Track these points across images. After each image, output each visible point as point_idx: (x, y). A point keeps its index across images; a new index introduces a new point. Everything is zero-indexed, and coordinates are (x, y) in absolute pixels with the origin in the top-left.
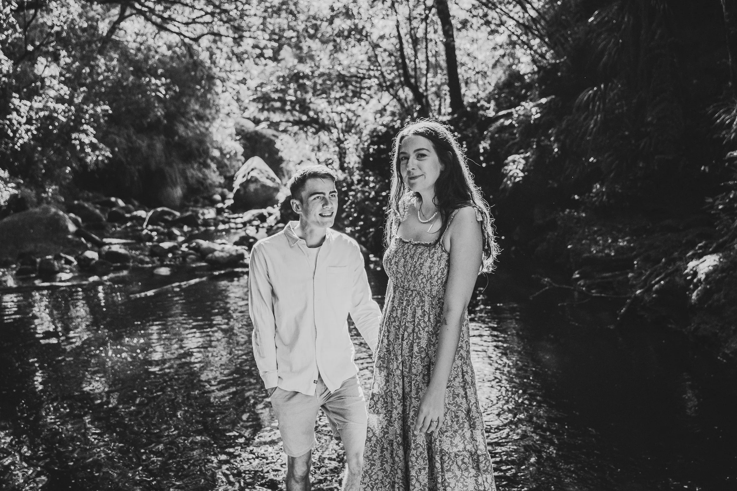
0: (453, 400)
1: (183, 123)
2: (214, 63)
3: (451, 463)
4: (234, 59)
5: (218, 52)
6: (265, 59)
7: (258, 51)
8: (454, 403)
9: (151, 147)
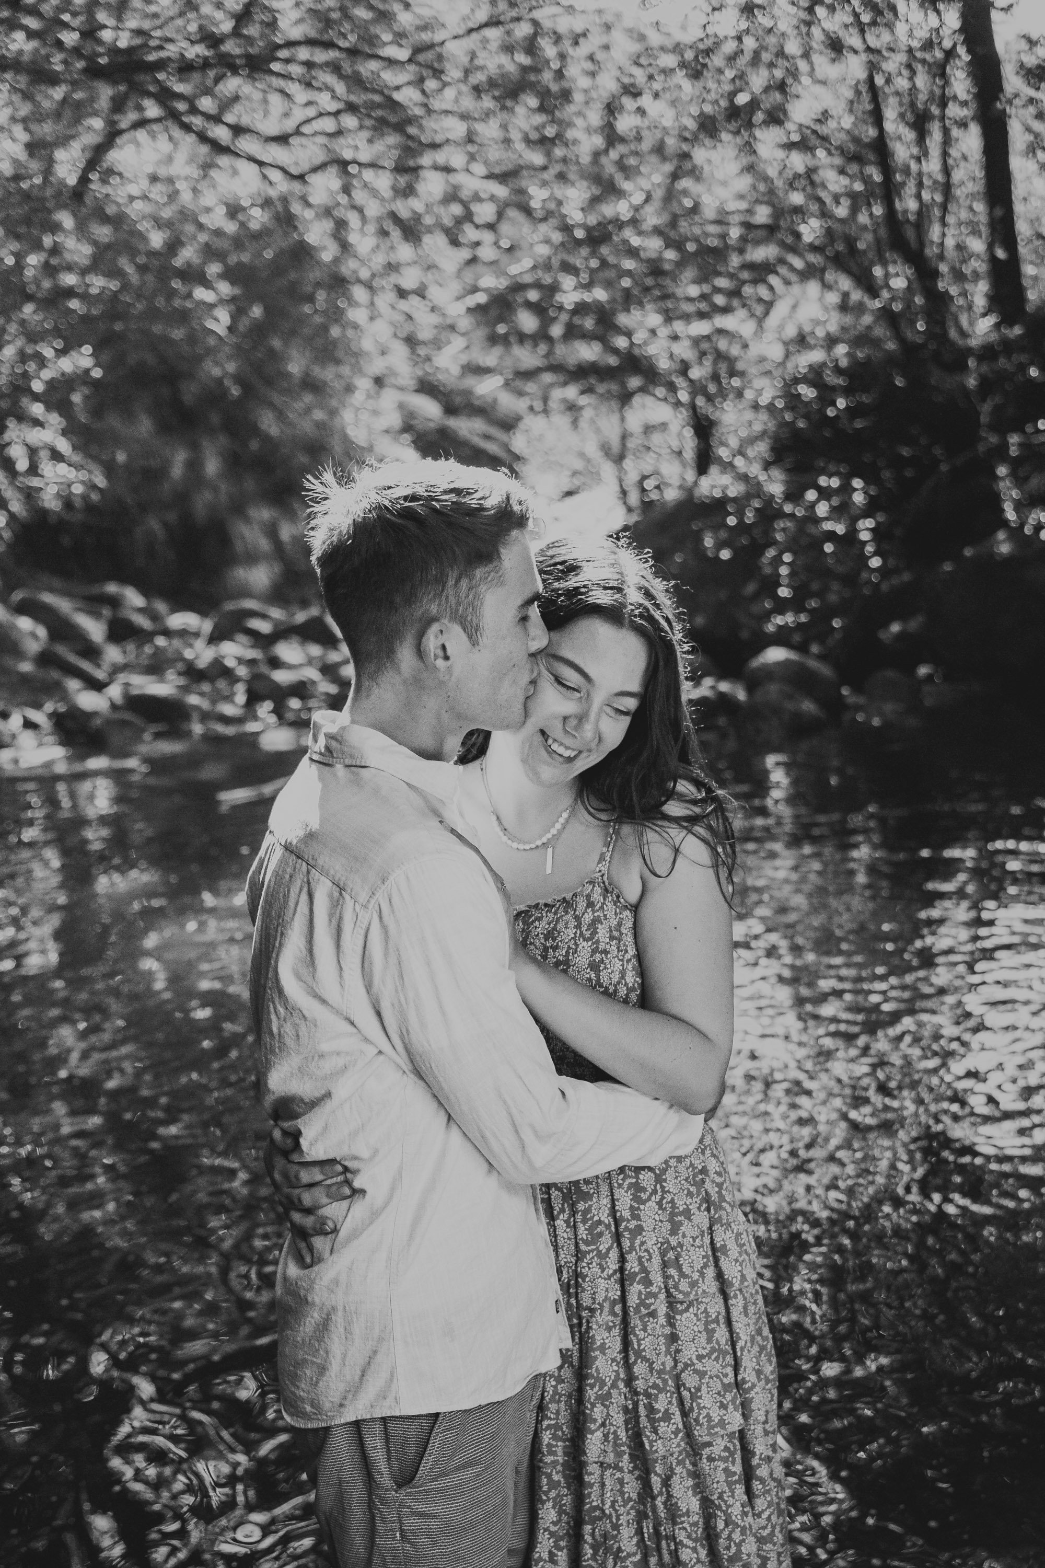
0: (709, 1341)
1: (271, 405)
2: (345, 246)
3: (736, 1536)
4: (396, 233)
5: (353, 219)
6: (477, 227)
7: (456, 209)
8: (713, 1350)
9: (194, 465)
